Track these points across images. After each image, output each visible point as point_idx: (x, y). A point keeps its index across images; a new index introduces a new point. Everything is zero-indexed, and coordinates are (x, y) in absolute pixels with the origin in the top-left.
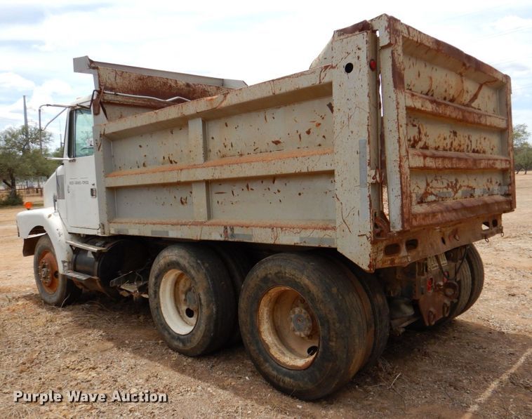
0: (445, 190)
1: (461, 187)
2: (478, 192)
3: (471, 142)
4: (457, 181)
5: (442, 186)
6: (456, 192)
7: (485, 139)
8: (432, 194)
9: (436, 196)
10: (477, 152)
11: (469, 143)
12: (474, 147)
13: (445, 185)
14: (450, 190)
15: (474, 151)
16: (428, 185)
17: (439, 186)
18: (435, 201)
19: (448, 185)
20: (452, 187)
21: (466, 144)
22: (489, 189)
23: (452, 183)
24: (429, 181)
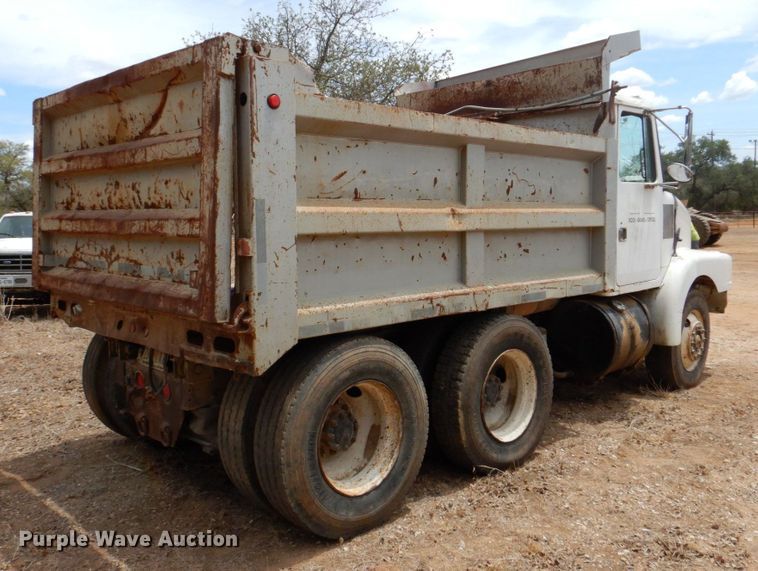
0: (97, 258)
1: (118, 258)
2: (147, 271)
3: (138, 192)
4: (113, 249)
5: (94, 253)
6: (110, 264)
7: (166, 183)
8: (81, 260)
9: (86, 263)
10: (153, 206)
11: (136, 195)
12: (144, 199)
13: (98, 252)
14: (103, 259)
15: (147, 206)
16: (77, 249)
17: (91, 252)
18: (86, 269)
19: (102, 253)
20: (106, 257)
21: (131, 197)
22: (172, 270)
23: (106, 250)
24: (79, 245)
